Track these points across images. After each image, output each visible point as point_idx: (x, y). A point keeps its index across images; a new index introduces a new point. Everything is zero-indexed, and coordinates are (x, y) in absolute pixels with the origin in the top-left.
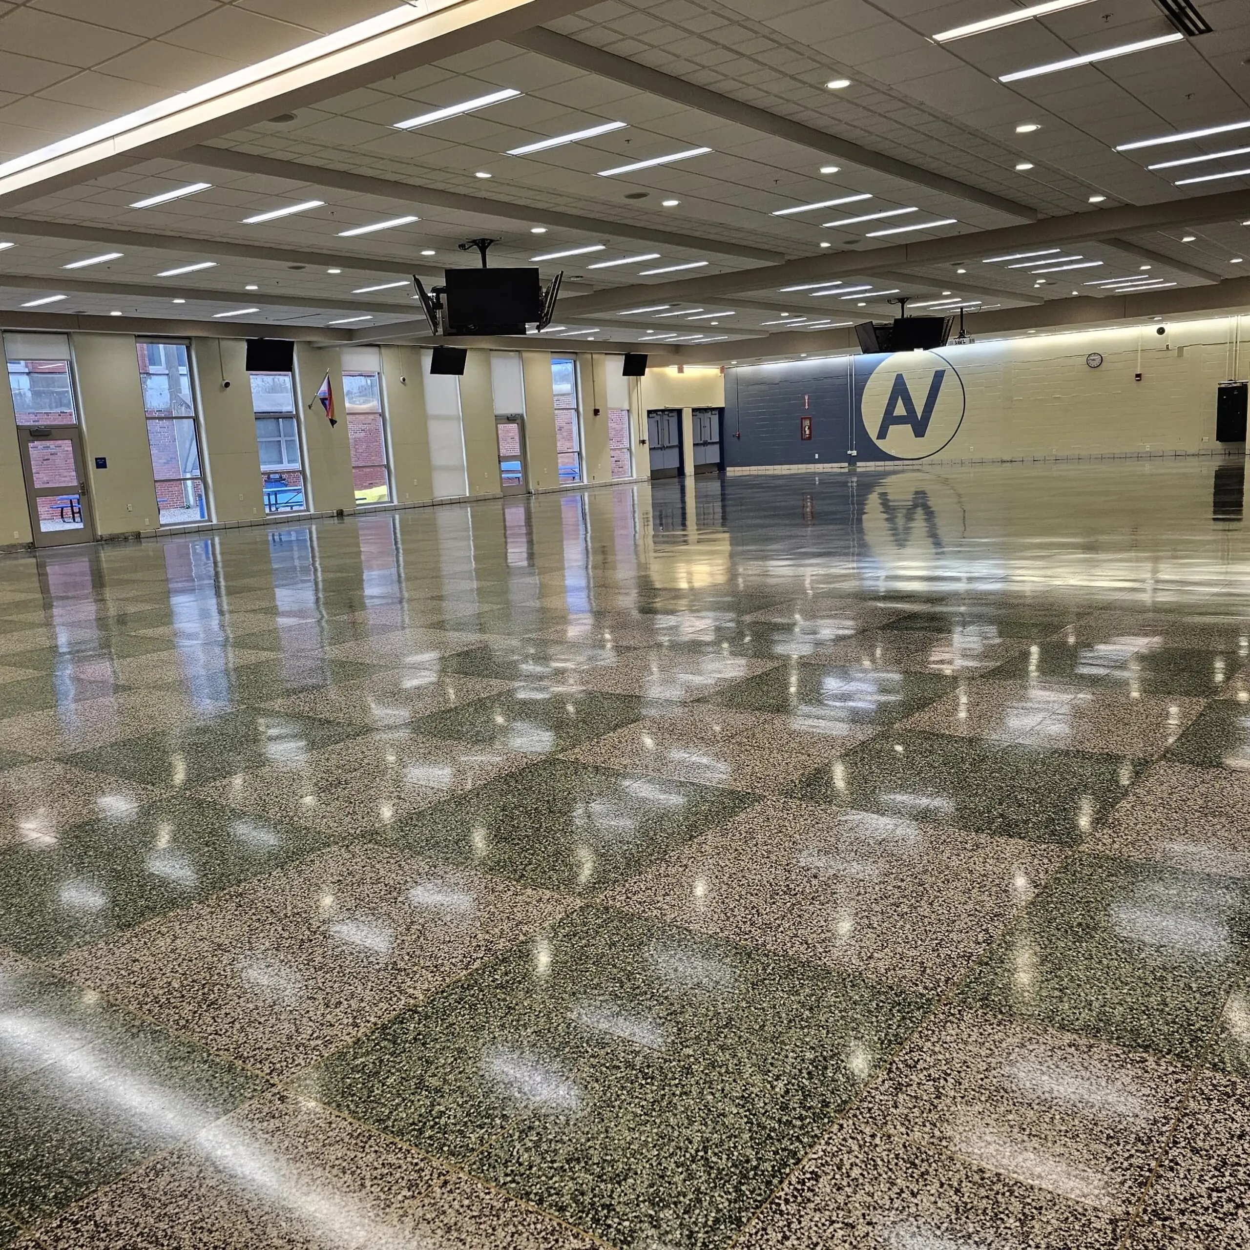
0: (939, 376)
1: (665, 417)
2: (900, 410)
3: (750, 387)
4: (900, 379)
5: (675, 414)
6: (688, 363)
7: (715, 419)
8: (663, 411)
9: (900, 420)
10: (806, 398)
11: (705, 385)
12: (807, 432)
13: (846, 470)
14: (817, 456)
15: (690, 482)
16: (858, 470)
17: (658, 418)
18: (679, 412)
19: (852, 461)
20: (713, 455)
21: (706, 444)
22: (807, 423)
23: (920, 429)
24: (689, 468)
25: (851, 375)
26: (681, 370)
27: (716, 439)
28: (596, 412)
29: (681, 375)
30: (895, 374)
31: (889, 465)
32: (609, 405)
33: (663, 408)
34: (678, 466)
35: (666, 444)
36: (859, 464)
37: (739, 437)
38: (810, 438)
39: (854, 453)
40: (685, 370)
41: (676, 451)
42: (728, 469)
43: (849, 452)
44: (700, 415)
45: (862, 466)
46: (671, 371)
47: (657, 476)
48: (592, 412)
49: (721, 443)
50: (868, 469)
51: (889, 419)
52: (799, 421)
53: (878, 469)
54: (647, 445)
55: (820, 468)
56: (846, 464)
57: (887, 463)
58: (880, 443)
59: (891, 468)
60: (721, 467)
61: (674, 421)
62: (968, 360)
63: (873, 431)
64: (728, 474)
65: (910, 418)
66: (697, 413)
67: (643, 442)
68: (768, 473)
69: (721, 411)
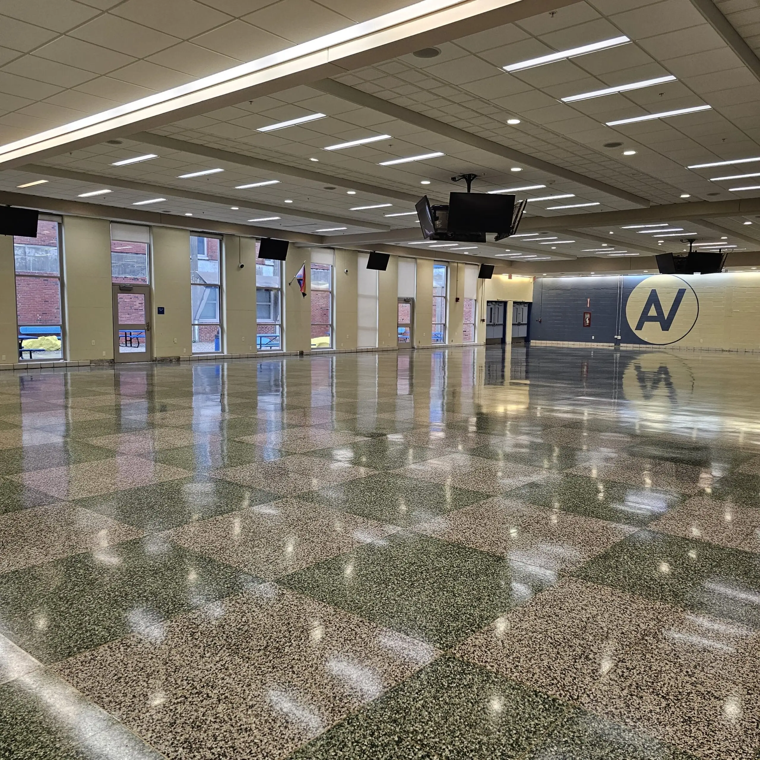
0: (681, 293)
1: (497, 306)
2: (653, 312)
3: (550, 291)
4: (653, 293)
5: (503, 304)
6: (515, 273)
7: (526, 309)
8: (495, 302)
9: (652, 319)
10: (589, 300)
11: (523, 287)
12: (588, 322)
13: (613, 348)
14: (593, 338)
15: (508, 348)
16: (621, 348)
17: (492, 306)
18: (505, 303)
19: (617, 342)
20: (523, 332)
21: (519, 324)
22: (588, 316)
23: (666, 325)
24: (509, 339)
25: (620, 288)
26: (510, 277)
27: (525, 321)
28: (457, 300)
29: (510, 280)
30: (651, 289)
31: (643, 347)
32: (465, 296)
33: (496, 300)
34: (501, 336)
35: (497, 323)
36: (621, 345)
37: (540, 322)
38: (589, 325)
39: (619, 338)
40: (513, 277)
41: (501, 327)
42: (532, 341)
43: (616, 337)
44: (517, 306)
45: (624, 347)
46: (504, 278)
47: (489, 342)
48: (455, 300)
49: (528, 324)
50: (628, 349)
51: (645, 318)
52: (583, 315)
53: (635, 349)
54: (485, 323)
55: (595, 345)
56: (613, 344)
57: (642, 346)
58: (638, 333)
59: (645, 349)
60: (527, 340)
61: (501, 309)
62: (703, 284)
63: (633, 325)
64: (531, 344)
65: (659, 318)
66: (516, 305)
67: (483, 320)
68: (559, 346)
69: (530, 304)
